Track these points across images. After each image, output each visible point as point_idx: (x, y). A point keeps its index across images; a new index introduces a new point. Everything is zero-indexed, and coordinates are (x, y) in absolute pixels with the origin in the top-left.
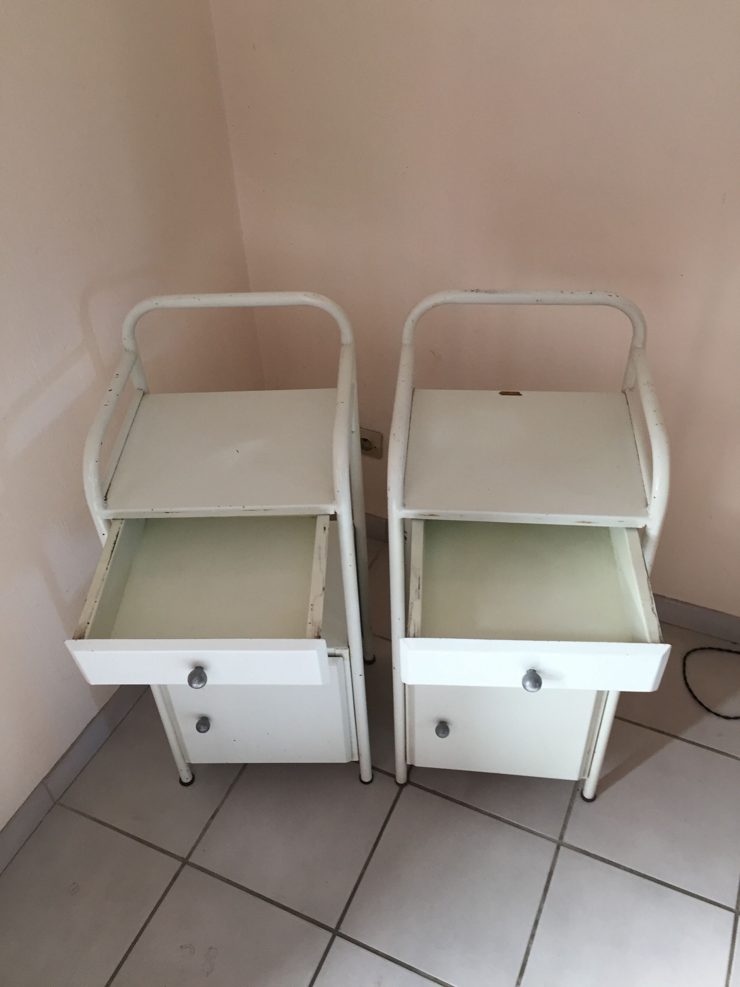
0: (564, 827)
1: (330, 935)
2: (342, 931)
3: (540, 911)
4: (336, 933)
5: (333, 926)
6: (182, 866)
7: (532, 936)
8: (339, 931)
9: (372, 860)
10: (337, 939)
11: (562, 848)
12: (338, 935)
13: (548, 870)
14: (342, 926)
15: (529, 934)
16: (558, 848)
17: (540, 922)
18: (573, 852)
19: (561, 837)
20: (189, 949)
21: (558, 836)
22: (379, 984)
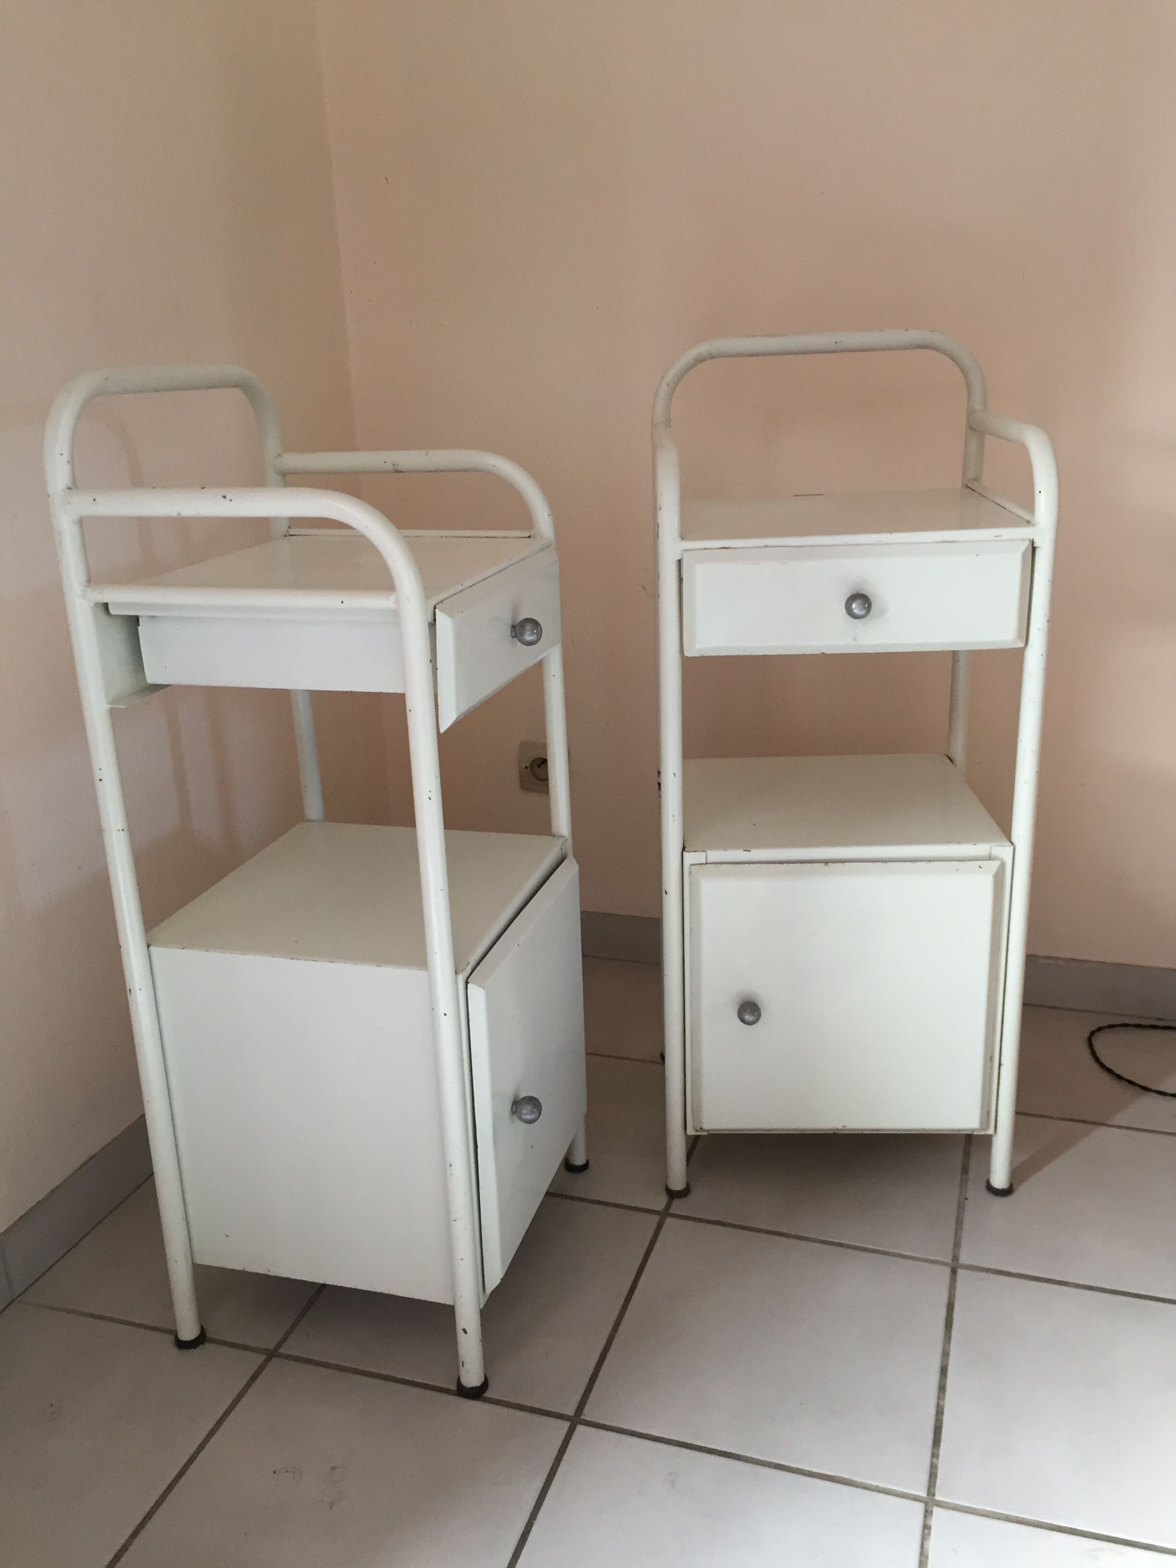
0: (957, 1245)
1: (567, 1423)
2: (587, 1417)
4: (576, 1420)
6: (269, 1358)
8: (581, 1417)
10: (580, 1427)
11: (960, 1271)
12: (580, 1424)
14: (586, 1409)
15: (935, 1386)
16: (954, 1272)
17: (951, 1368)
19: (956, 1258)
20: (290, 1473)
21: (949, 1256)
22: (672, 1482)
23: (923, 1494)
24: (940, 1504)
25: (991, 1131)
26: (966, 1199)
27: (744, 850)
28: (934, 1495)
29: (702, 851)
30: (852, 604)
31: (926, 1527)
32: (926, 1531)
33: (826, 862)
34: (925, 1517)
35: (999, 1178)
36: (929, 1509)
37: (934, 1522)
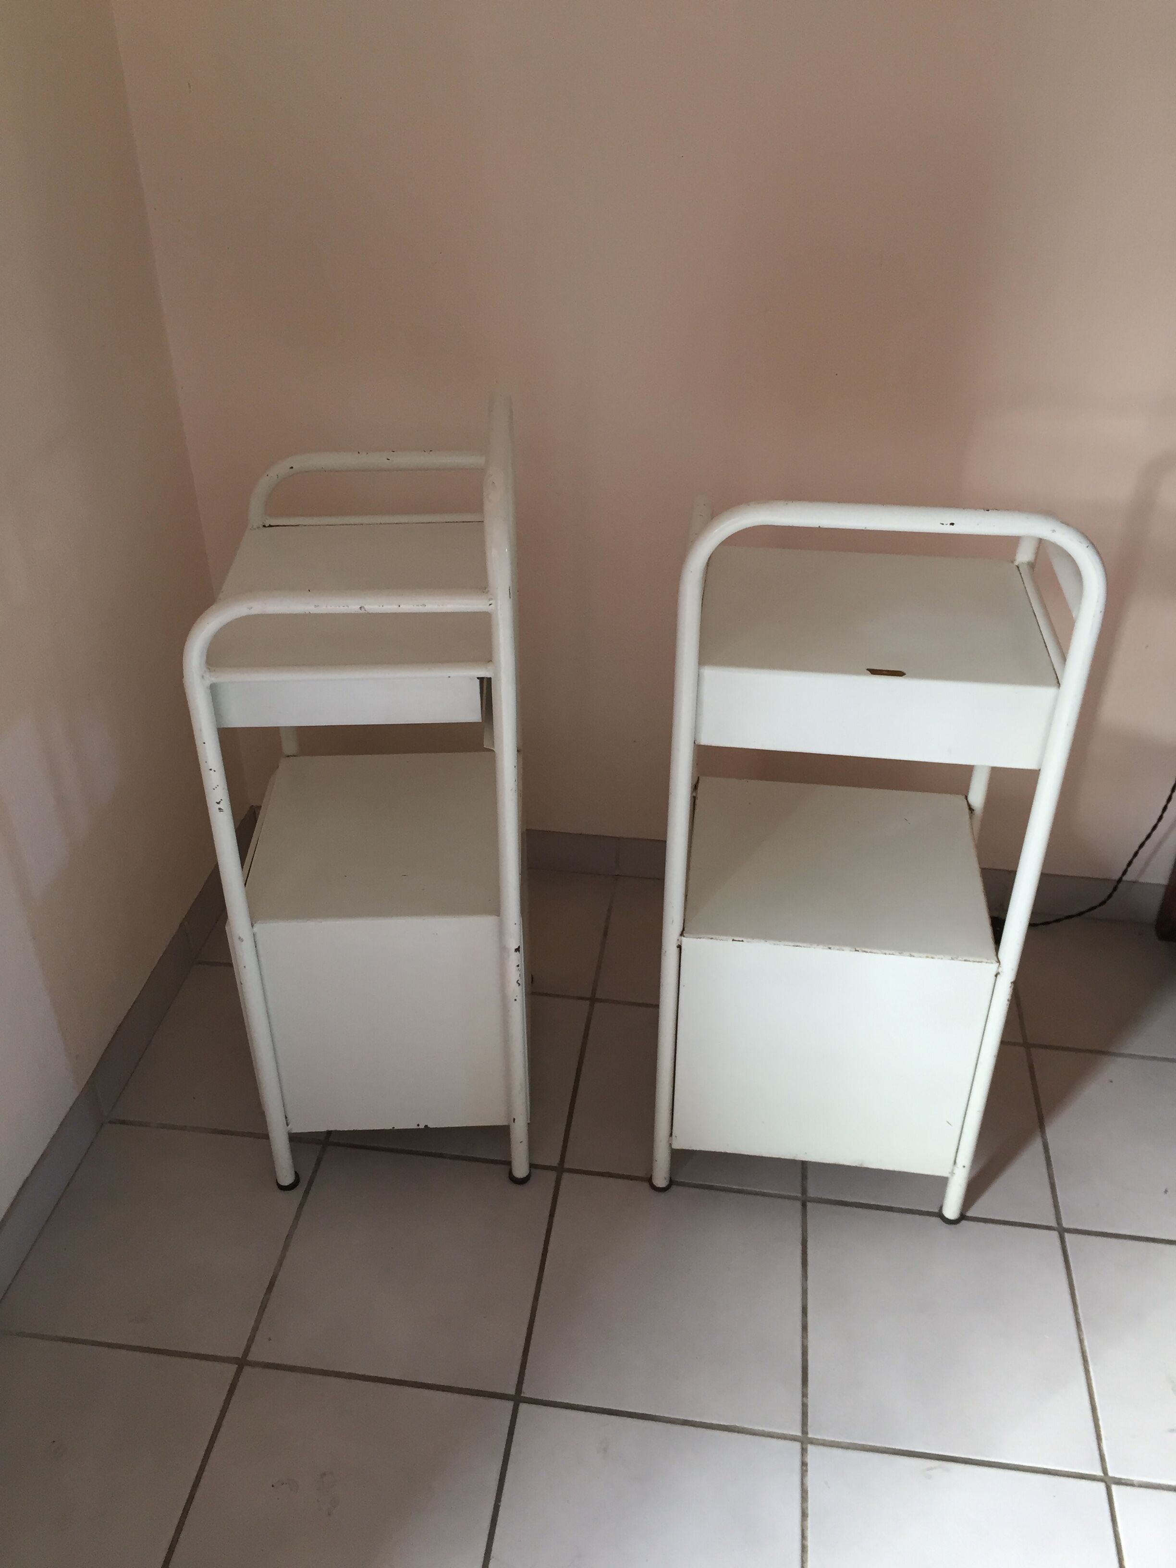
3: (805, 1292)
4: (518, 1399)
6: (239, 1370)
7: (805, 1328)
8: (521, 1395)
9: (543, 1287)
10: (523, 1407)
11: (809, 1205)
12: (522, 1402)
14: (525, 1386)
16: (804, 1206)
17: (809, 1308)
18: (827, 1207)
19: (804, 1191)
20: (286, 1486)
22: (605, 1451)
23: (798, 1434)
24: (813, 1442)
28: (807, 1433)
31: (804, 1464)
32: (804, 1468)
34: (802, 1455)
36: (805, 1446)
37: (809, 1459)
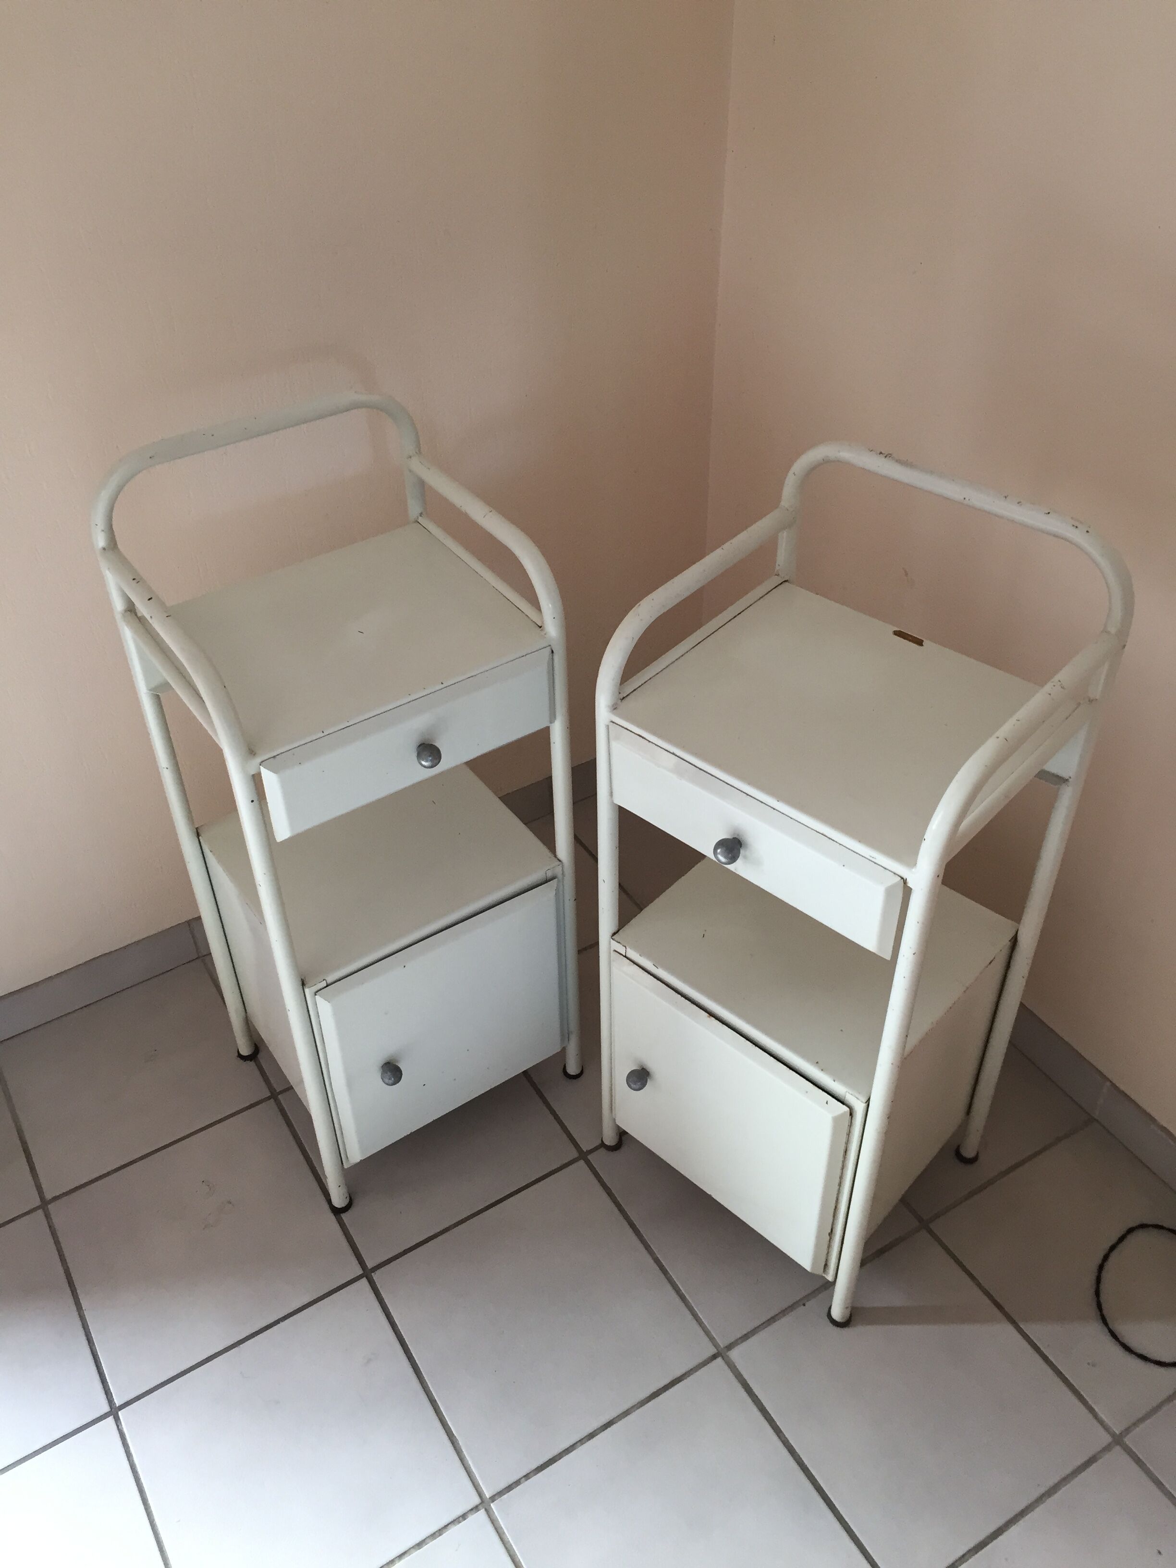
0: (745, 1337)
1: (360, 1272)
2: (376, 1276)
3: (626, 1413)
4: (367, 1273)
5: (370, 1264)
6: (269, 1098)
7: (591, 1436)
8: (373, 1274)
10: (364, 1281)
11: (719, 1360)
12: (367, 1278)
13: (678, 1373)
14: (378, 1272)
15: (590, 1430)
16: (714, 1357)
17: (614, 1427)
18: (730, 1375)
19: (730, 1347)
20: (209, 1190)
21: (727, 1343)
22: (369, 1361)
23: (488, 1494)
24: (489, 1512)
25: (830, 1278)
26: (804, 1305)
27: (654, 965)
28: (493, 1502)
29: (623, 946)
30: (718, 849)
31: (464, 1517)
32: (461, 1519)
33: (711, 1014)
34: (472, 1510)
35: (837, 1312)
36: (480, 1507)
37: (471, 1518)
